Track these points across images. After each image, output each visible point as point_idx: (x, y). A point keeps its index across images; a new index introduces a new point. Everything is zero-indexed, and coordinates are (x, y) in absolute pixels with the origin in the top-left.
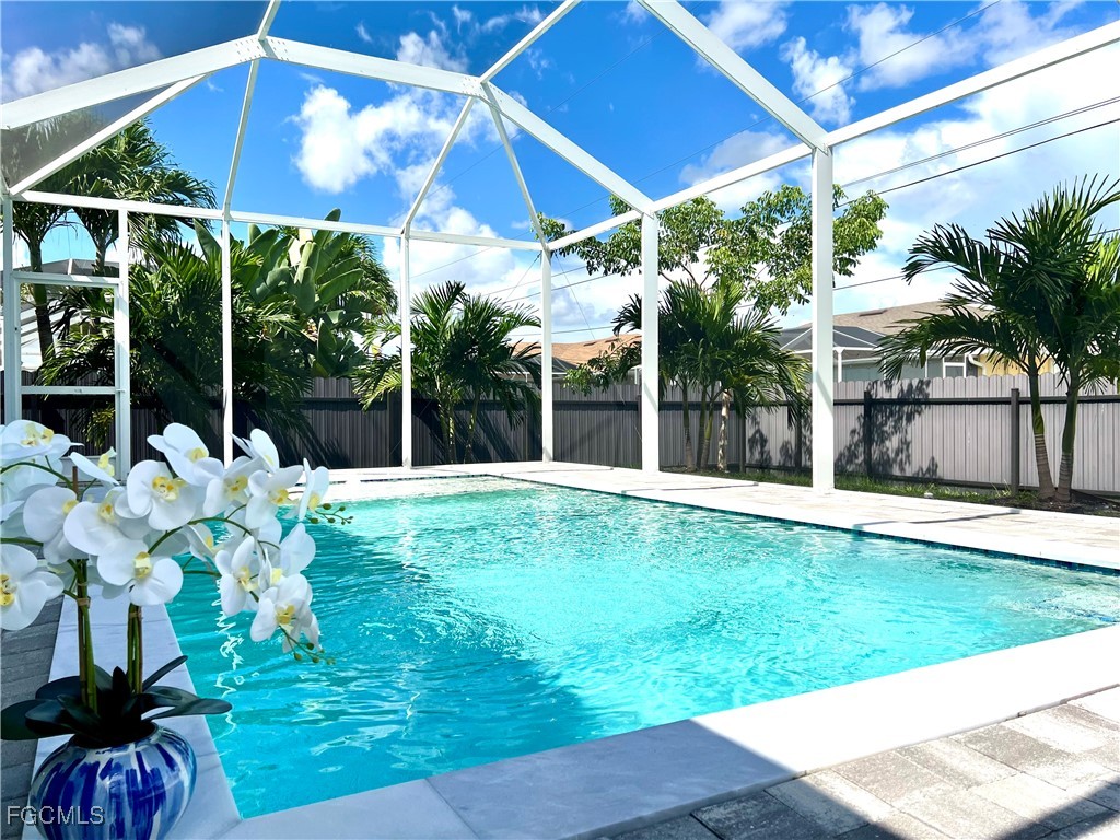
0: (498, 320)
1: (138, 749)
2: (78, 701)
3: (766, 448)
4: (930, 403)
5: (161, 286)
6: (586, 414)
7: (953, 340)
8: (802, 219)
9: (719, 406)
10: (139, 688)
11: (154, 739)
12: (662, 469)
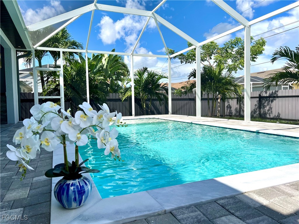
0: (157, 77)
1: (79, 181)
2: (64, 169)
3: (231, 110)
4: (278, 97)
5: (71, 70)
6: (180, 102)
7: (285, 79)
8: (241, 46)
9: (218, 99)
10: (78, 166)
11: (82, 178)
12: (202, 116)
